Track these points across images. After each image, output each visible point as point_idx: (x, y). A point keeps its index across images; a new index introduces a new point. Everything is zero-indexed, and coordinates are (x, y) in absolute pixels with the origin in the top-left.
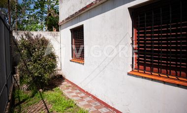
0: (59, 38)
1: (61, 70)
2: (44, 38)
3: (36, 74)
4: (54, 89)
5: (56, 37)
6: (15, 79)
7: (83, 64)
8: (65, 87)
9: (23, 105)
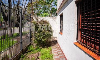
0: (56, 20)
1: (57, 38)
2: (46, 20)
3: (38, 39)
4: (49, 48)
5: (55, 20)
6: (32, 40)
7: (62, 35)
8: (55, 47)
9: (29, 53)
